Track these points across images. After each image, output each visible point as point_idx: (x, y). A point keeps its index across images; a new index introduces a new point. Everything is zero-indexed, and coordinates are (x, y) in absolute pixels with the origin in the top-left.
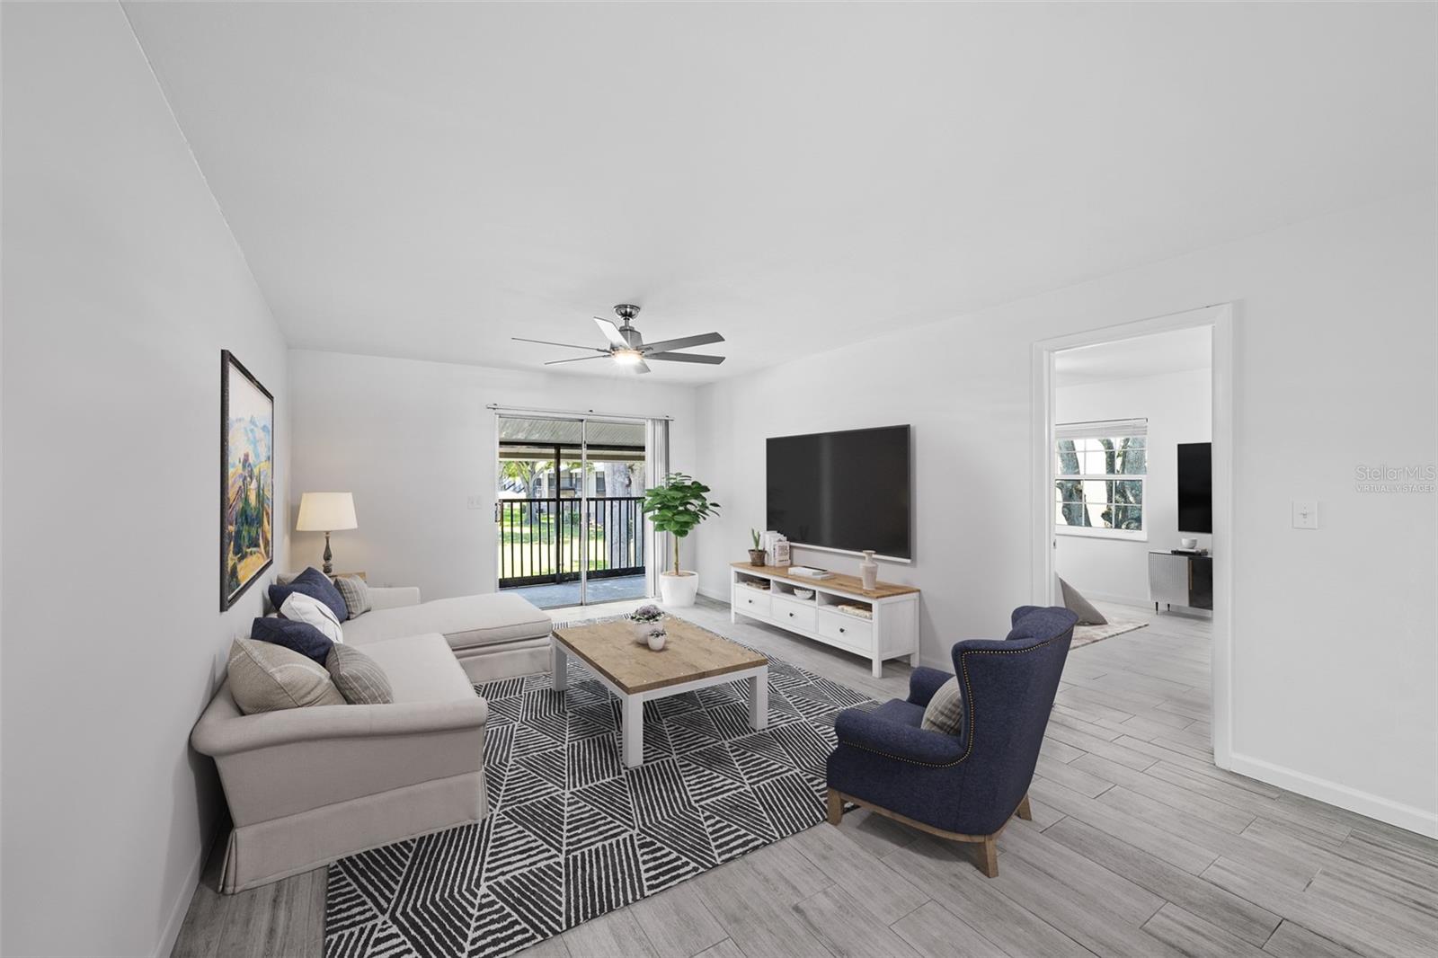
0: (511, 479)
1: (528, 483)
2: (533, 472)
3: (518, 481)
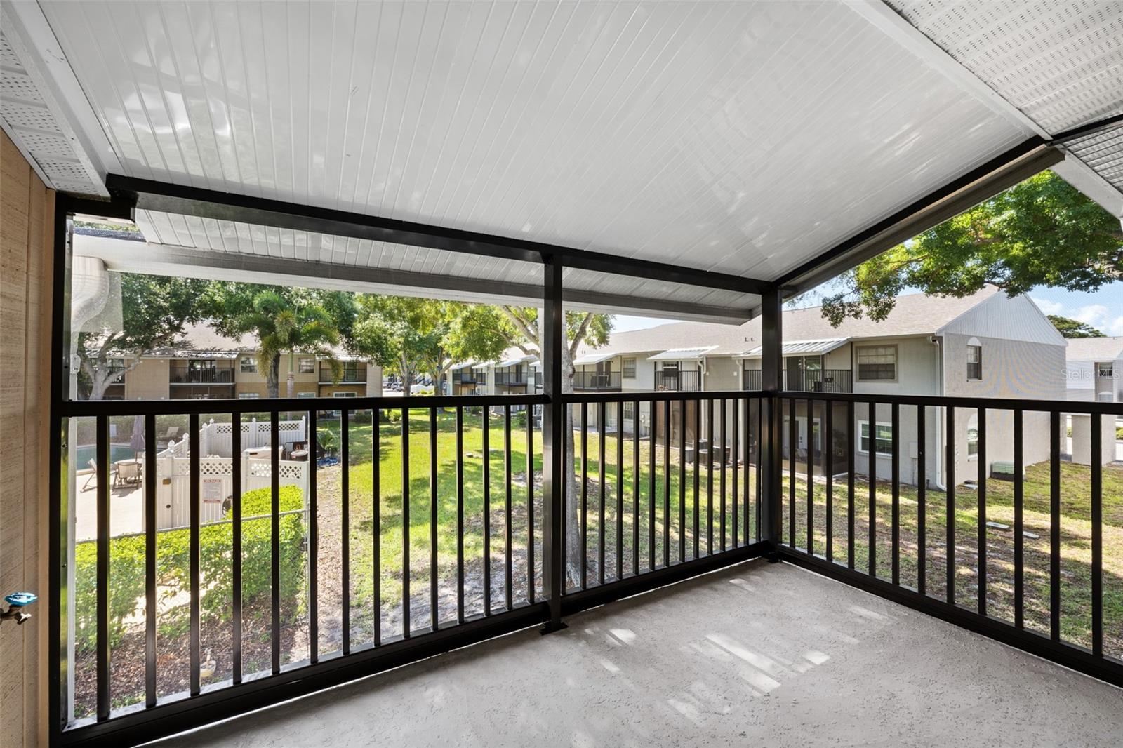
0: (421, 374)
1: (436, 377)
2: (440, 368)
3: (428, 376)
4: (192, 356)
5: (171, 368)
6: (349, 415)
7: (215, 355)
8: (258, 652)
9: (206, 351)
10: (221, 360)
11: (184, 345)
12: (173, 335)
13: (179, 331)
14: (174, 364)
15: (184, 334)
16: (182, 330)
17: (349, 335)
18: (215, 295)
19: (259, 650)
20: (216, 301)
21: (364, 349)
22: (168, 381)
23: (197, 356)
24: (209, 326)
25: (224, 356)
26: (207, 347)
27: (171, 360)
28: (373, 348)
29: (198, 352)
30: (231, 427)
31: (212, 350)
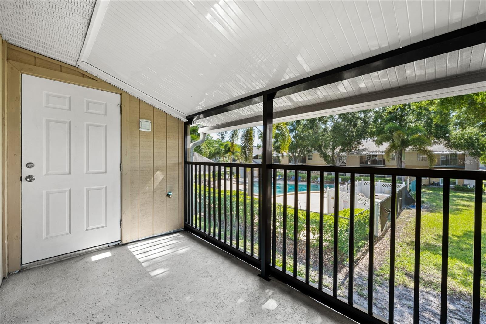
4: (367, 154)
5: (360, 159)
6: (450, 185)
7: (376, 153)
8: (327, 266)
9: (373, 152)
10: (379, 155)
11: (365, 150)
12: (359, 146)
13: (361, 145)
14: (361, 157)
15: (362, 146)
16: (362, 144)
17: (448, 139)
18: (372, 128)
19: (328, 266)
20: (372, 131)
21: (457, 147)
22: (359, 164)
23: (369, 154)
24: (372, 141)
25: (380, 154)
26: (373, 150)
27: (360, 156)
28: (465, 146)
29: (370, 152)
30: (370, 183)
31: (375, 151)
